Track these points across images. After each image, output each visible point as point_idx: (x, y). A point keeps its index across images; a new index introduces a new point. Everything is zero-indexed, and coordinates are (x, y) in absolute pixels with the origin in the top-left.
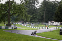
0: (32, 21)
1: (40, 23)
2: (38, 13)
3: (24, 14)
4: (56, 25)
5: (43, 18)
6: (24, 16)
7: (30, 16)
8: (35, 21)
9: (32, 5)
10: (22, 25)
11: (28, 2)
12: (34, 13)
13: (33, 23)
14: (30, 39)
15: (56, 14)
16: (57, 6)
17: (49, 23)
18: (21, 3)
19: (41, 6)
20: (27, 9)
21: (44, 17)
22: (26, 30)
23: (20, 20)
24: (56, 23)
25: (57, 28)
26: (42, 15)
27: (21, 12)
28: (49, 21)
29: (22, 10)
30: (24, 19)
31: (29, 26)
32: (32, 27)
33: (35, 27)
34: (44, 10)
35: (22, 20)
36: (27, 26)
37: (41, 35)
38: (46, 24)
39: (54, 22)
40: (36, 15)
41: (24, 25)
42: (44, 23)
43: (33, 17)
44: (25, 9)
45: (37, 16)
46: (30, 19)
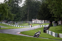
0: (16, 20)
1: (24, 22)
2: (21, 12)
3: (8, 13)
4: (40, 23)
5: (27, 17)
6: (7, 15)
7: (14, 15)
8: (18, 20)
9: (16, 4)
10: (6, 24)
11: (11, 1)
12: (17, 12)
13: (17, 22)
14: (14, 38)
15: (39, 12)
16: (40, 5)
17: (33, 21)
18: (4, 2)
19: (25, 4)
20: (11, 8)
21: (28, 15)
22: (10, 29)
23: (4, 19)
24: (40, 21)
25: (40, 26)
26: (25, 13)
27: (5, 12)
28: (33, 20)
29: (5, 9)
30: (7, 18)
31: (13, 25)
32: (16, 26)
33: (19, 26)
34: (27, 9)
35: (6, 19)
36: (11, 25)
37: (25, 33)
38: (30, 22)
39: (38, 21)
40: (19, 14)
41: (8, 24)
42: (28, 22)
43: (17, 16)
44: (8, 8)
45: (21, 14)
46: (14, 18)
